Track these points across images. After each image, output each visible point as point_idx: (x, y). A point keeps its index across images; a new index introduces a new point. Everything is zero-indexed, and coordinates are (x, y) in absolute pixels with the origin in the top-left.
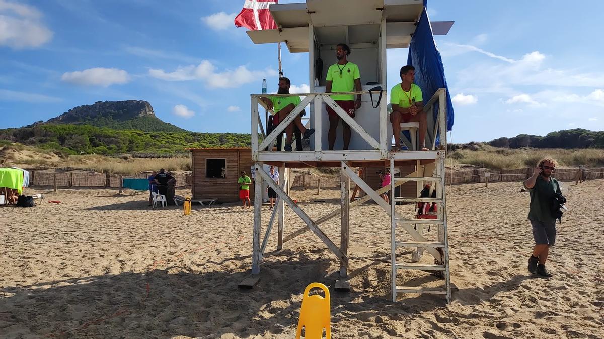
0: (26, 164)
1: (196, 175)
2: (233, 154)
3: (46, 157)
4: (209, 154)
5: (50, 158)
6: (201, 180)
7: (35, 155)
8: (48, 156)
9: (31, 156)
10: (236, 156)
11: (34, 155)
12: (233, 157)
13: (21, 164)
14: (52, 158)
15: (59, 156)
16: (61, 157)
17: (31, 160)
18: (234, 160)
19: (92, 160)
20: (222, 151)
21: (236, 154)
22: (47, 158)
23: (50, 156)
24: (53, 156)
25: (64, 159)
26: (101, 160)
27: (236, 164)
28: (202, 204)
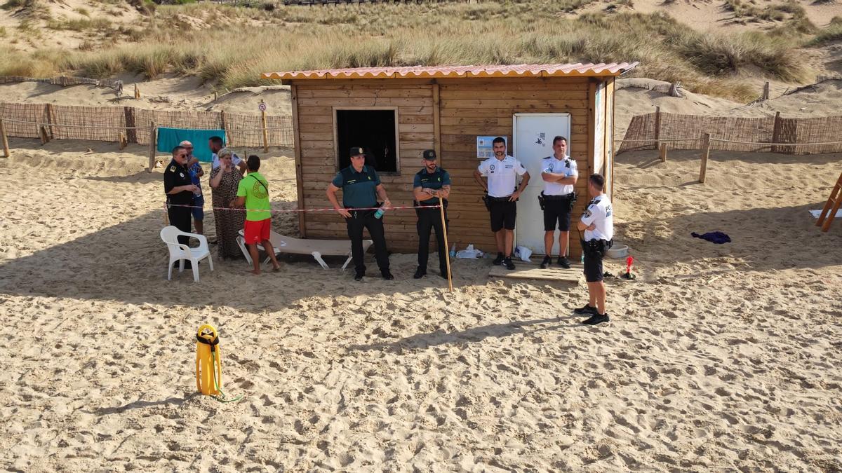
0: (70, 29)
1: (305, 162)
2: (421, 92)
3: (111, 13)
4: (343, 94)
5: (121, 14)
6: (320, 177)
7: (92, 8)
8: (116, 10)
9: (83, 12)
10: (428, 102)
11: (88, 9)
12: (419, 102)
13: (62, 29)
14: (124, 13)
15: (137, 9)
16: (141, 11)
17: (82, 21)
18: (424, 112)
19: (200, 16)
20: (382, 83)
21: (428, 93)
22: (115, 14)
23: (120, 10)
24: (126, 10)
25: (146, 14)
26: (219, 13)
27: (428, 128)
28: (322, 262)
